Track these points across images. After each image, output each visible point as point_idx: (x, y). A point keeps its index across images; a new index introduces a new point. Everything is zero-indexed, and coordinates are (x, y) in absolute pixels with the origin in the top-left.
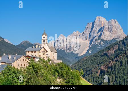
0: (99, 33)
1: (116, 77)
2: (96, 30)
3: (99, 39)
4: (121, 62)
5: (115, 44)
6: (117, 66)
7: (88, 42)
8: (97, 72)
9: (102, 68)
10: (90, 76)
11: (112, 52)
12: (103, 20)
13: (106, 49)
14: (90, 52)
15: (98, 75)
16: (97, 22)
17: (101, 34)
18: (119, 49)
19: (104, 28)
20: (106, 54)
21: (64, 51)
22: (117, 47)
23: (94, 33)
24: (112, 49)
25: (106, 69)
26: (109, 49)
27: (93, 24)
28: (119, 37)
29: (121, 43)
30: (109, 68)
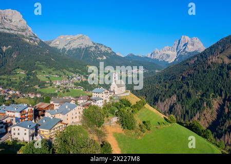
0: (184, 47)
1: (194, 82)
2: (182, 45)
3: (184, 51)
4: (198, 71)
5: (195, 56)
6: (195, 74)
7: (175, 53)
8: (179, 78)
9: (183, 75)
10: (174, 80)
11: (192, 62)
12: (187, 38)
13: (188, 60)
14: (177, 60)
15: (180, 80)
16: (182, 39)
17: (186, 48)
18: (198, 60)
19: (187, 43)
20: (187, 64)
21: (158, 60)
22: (196, 59)
23: (180, 47)
24: (192, 60)
25: (187, 76)
26: (190, 60)
27: (179, 41)
28: (199, 49)
29: (199, 55)
30: (189, 75)
